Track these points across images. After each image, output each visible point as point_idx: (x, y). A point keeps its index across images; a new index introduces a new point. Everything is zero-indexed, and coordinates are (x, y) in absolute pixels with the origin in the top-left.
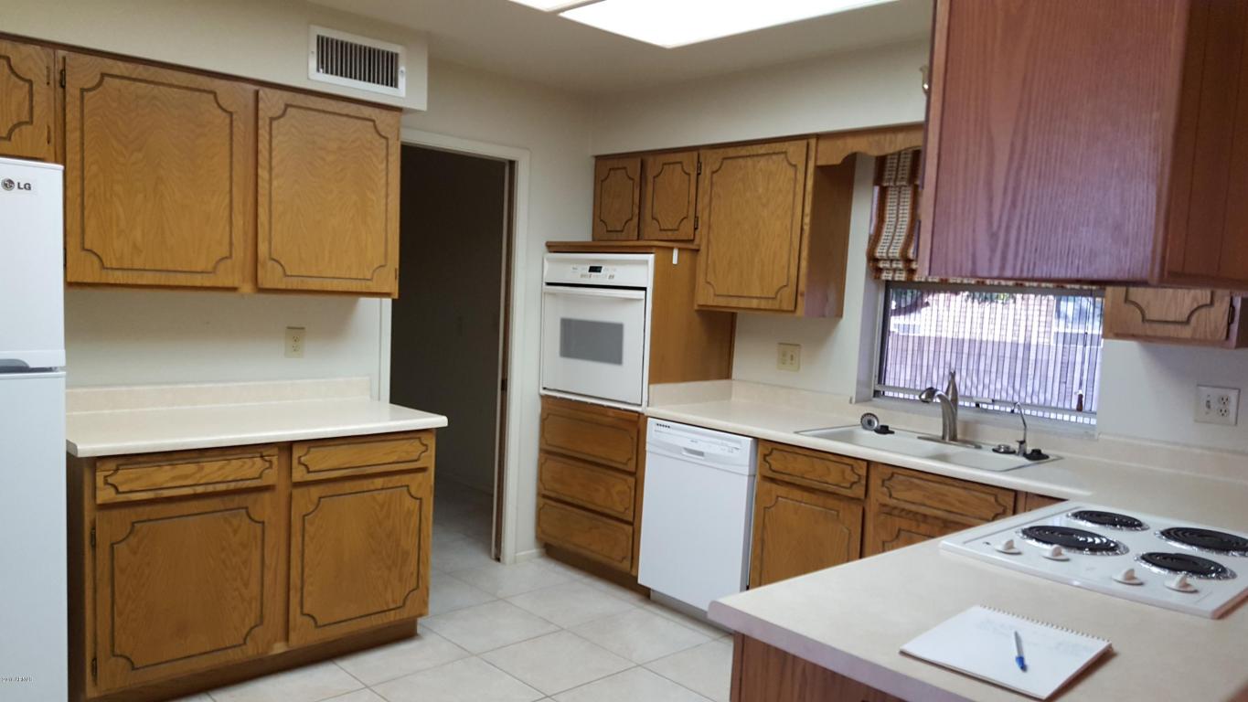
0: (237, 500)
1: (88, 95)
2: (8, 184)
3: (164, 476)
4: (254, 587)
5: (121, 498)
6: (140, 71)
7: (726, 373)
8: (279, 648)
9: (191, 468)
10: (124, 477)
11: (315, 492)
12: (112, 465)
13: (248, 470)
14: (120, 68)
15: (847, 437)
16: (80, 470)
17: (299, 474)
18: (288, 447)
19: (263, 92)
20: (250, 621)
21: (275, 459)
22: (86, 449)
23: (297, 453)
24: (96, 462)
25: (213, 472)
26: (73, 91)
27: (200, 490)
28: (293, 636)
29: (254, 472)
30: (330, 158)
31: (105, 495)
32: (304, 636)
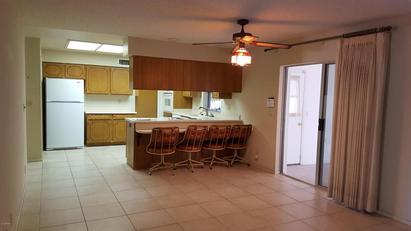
0: (106, 121)
1: (89, 70)
2: (78, 82)
3: (96, 117)
4: (108, 132)
5: (91, 119)
6: (96, 67)
7: (191, 108)
8: (112, 141)
9: (100, 116)
10: (92, 116)
11: (117, 121)
12: (90, 115)
13: (107, 117)
14: (93, 67)
15: (197, 116)
16: (86, 115)
17: (114, 118)
18: (113, 114)
19: (112, 68)
20: (108, 137)
21: (111, 116)
22: (87, 113)
23: (114, 115)
24: (88, 114)
25: (103, 117)
26: (87, 70)
27: (101, 119)
28: (114, 140)
29: (108, 117)
30: (122, 76)
31: (89, 118)
32: (115, 140)
